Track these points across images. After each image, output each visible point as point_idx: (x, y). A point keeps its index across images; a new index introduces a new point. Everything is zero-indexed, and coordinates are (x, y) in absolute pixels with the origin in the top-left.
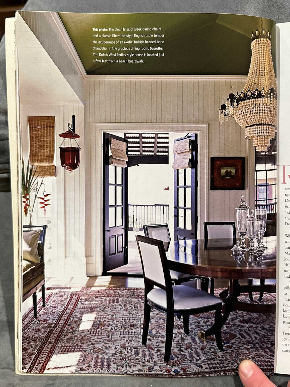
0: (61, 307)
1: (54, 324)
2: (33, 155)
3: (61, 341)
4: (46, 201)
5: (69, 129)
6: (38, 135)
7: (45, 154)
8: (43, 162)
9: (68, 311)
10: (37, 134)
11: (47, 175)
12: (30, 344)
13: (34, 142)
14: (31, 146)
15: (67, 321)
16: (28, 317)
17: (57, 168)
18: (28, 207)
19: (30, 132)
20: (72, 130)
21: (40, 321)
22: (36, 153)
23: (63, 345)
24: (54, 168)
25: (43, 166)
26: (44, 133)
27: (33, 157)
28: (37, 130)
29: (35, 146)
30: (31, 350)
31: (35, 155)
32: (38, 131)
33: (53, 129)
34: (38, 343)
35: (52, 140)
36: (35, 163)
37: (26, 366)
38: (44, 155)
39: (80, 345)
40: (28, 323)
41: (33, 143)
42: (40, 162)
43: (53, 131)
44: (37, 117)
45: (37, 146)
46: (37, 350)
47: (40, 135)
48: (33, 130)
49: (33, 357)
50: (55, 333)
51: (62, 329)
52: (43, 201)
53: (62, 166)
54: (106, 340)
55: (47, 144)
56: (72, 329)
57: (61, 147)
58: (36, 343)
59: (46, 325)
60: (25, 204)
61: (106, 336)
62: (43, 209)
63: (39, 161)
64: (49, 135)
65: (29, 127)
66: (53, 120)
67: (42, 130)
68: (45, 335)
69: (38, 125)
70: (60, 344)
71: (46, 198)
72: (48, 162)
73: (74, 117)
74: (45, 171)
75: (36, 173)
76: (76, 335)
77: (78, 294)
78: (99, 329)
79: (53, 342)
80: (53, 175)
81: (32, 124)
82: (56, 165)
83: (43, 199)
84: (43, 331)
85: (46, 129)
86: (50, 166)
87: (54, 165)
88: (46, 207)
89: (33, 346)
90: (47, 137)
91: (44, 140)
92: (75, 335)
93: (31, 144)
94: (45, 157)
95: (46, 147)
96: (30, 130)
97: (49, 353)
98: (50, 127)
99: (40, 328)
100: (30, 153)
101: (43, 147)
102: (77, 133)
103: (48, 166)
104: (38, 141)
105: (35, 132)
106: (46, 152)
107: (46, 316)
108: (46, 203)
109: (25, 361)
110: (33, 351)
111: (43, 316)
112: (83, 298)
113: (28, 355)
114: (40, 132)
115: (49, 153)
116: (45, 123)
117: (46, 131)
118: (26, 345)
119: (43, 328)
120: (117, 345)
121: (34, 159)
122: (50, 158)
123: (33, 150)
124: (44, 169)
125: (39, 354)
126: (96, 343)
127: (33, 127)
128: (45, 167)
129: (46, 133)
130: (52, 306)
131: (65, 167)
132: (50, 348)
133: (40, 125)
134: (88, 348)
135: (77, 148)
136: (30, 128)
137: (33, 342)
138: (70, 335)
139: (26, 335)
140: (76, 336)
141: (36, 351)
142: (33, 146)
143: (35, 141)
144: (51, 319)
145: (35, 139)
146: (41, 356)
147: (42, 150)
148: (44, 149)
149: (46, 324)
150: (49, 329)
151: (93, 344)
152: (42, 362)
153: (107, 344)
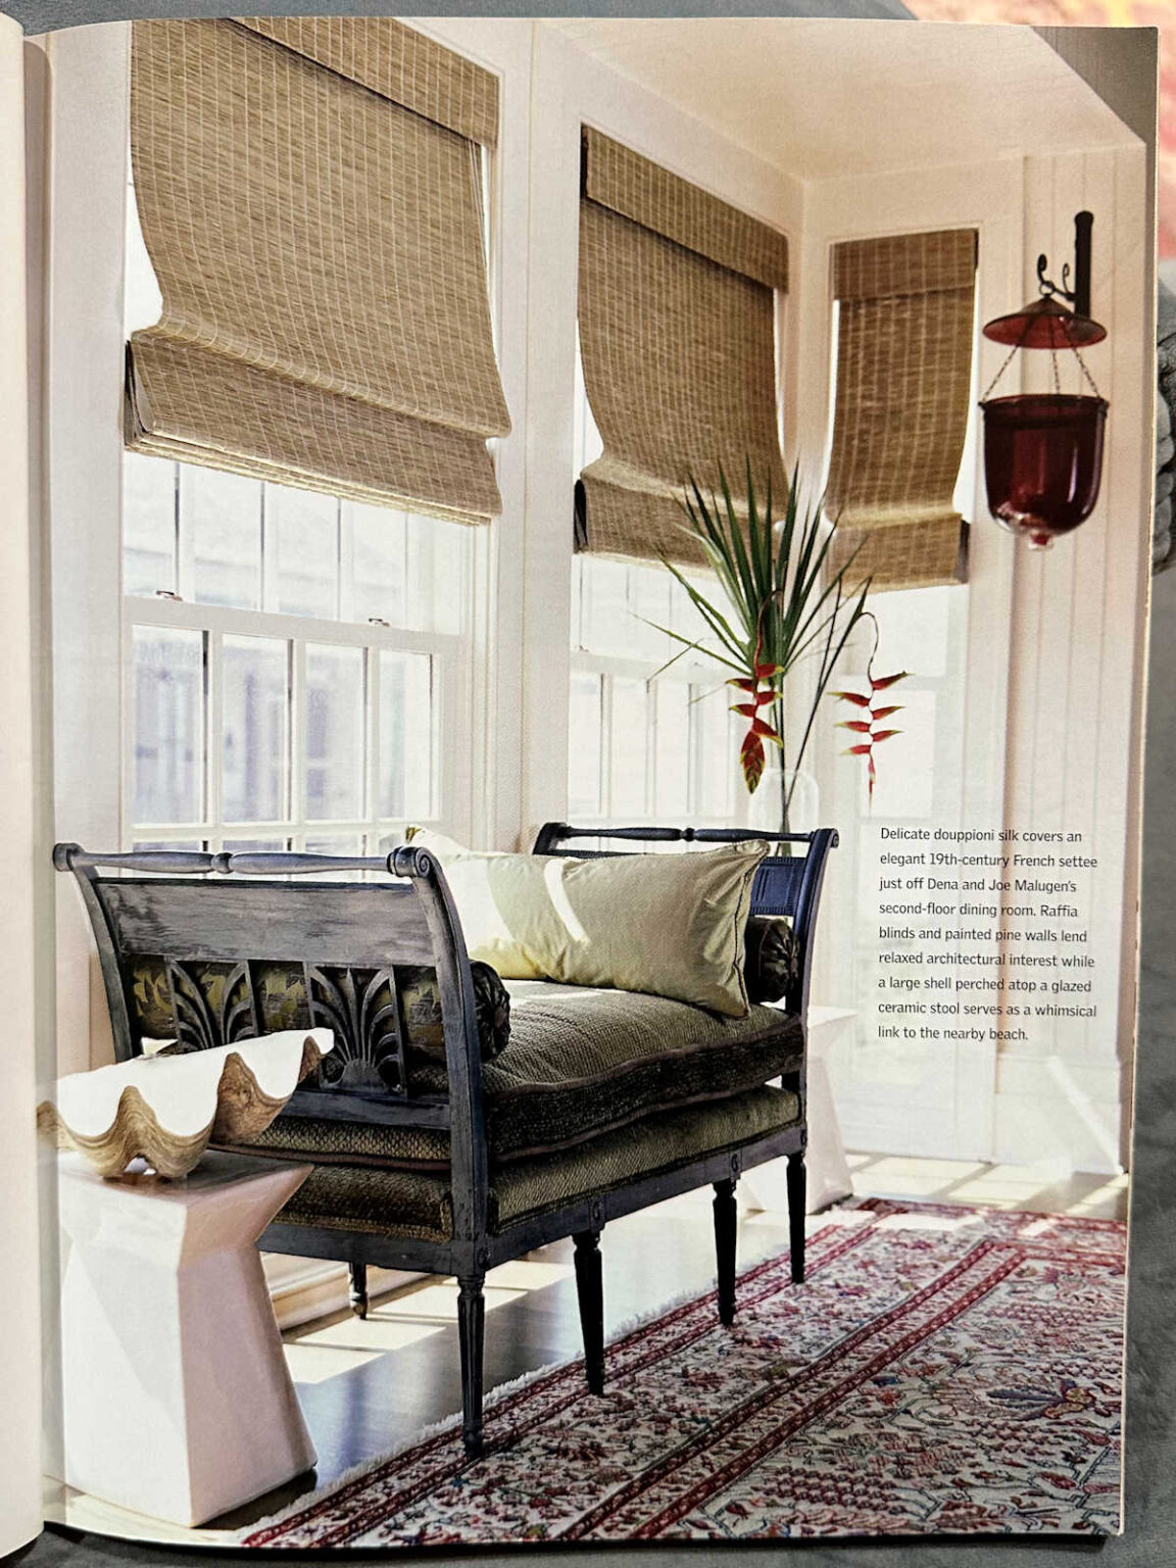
0: (886, 1295)
1: (806, 1364)
2: (848, 462)
3: (793, 1444)
4: (879, 714)
5: (1046, 290)
6: (882, 343)
7: (914, 453)
8: (897, 499)
9: (919, 1319)
10: (877, 341)
11: (916, 573)
12: (632, 1432)
13: (860, 389)
14: (839, 414)
15: (881, 1360)
16: (688, 1318)
17: (972, 533)
18: (765, 740)
19: (843, 333)
20: (1069, 296)
21: (742, 1341)
22: (862, 451)
23: (796, 1464)
24: (958, 530)
25: (897, 527)
26: (915, 330)
27: (845, 476)
28: (879, 316)
29: (864, 410)
30: (619, 1459)
31: (860, 465)
32: (885, 321)
33: (965, 304)
34: (673, 1434)
35: (958, 369)
36: (856, 511)
37: (551, 1525)
38: (905, 460)
39: (888, 1478)
40: (669, 1344)
41: (853, 397)
42: (883, 500)
43: (965, 314)
44: (883, 244)
45: (870, 408)
46: (647, 1464)
47: (893, 346)
48: (856, 316)
49: (614, 1489)
50: (785, 1408)
51: (835, 1398)
52: (864, 715)
53: (995, 514)
54: (1045, 1476)
55: (927, 392)
56: (887, 1400)
57: (990, 398)
58: (663, 1433)
59: (759, 1365)
60: (750, 720)
61: (1059, 1459)
62: (865, 757)
63: (876, 497)
64: (943, 341)
65: (836, 305)
66: (967, 249)
67: (907, 315)
68: (728, 1406)
69: (886, 288)
70: (781, 1461)
71: (880, 700)
72: (924, 496)
73: (1084, 222)
74: (906, 551)
75: (858, 565)
76: (894, 1430)
77: (1016, 1246)
78: (1042, 1423)
79: (748, 1444)
80: (945, 573)
81: (855, 284)
82: (967, 518)
83: (862, 701)
84: (730, 1384)
85: (924, 306)
86: (938, 523)
87: (956, 517)
88: (876, 747)
89: (640, 1445)
90: (930, 353)
91: (910, 374)
92: (888, 1429)
93: (840, 398)
94: (911, 473)
95: (919, 410)
96: (843, 321)
97: (698, 1487)
98: (949, 293)
99: (721, 1373)
100: (836, 452)
101: (905, 413)
102: (1099, 312)
103: (924, 525)
104: (882, 383)
105: (867, 328)
106: (919, 442)
107: (782, 1324)
108: (878, 726)
109: (558, 1502)
110: (626, 1464)
111: (768, 1323)
112: (1040, 1266)
113: (587, 1479)
114: (892, 329)
115: (937, 445)
116: (924, 271)
117: (923, 321)
118: (605, 1436)
119: (738, 1373)
120: (1098, 1512)
121: (850, 483)
122: (939, 478)
123: (850, 438)
124: (900, 544)
125: (647, 1481)
126: (980, 1482)
127: (857, 304)
128: (909, 527)
129: (924, 330)
130: (841, 1283)
131: (1007, 518)
132: (717, 1470)
133: (896, 287)
134: (922, 1499)
135: (1087, 400)
136: (844, 308)
137: (649, 1428)
138: (859, 1427)
139: (631, 1392)
140: (891, 1437)
141: (642, 1465)
142: (853, 411)
143: (867, 381)
144: (804, 1340)
145: (864, 369)
146: (654, 1491)
147: (896, 429)
148: (910, 427)
149: (762, 1358)
150: (762, 1384)
151: (961, 1484)
152: (643, 1518)
153: (1042, 1494)
